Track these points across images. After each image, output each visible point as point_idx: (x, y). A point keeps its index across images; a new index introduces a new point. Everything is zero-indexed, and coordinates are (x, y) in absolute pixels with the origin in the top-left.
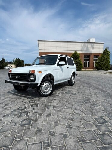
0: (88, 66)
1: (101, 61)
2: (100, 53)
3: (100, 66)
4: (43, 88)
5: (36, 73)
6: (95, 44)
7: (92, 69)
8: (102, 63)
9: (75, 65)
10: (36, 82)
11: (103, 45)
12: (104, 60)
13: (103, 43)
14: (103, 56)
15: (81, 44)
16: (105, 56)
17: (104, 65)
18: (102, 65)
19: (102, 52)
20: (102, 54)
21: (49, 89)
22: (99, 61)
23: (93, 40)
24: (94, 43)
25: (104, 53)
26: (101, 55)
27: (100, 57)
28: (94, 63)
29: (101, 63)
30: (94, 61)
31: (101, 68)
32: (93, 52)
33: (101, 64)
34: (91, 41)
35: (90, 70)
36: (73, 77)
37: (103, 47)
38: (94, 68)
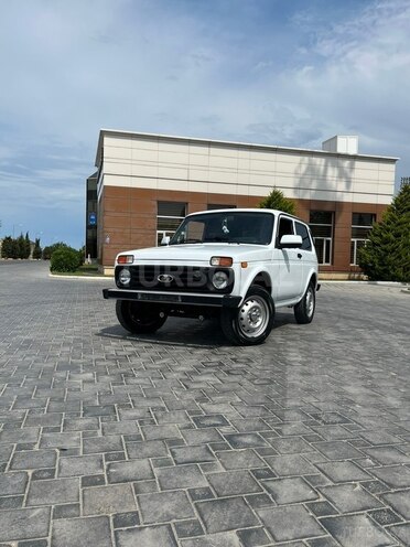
0: (327, 261)
1: (386, 241)
2: (379, 203)
3: (381, 260)
4: (244, 315)
5: (236, 267)
6: (358, 164)
7: (346, 276)
8: (388, 247)
9: (313, 248)
10: (235, 293)
11: (392, 167)
12: (397, 235)
13: (393, 161)
14: (393, 219)
15: (297, 158)
16: (403, 219)
17: (400, 257)
18: (390, 258)
19: (389, 201)
20: (390, 209)
21: (260, 319)
22: (377, 240)
23: (348, 145)
24: (355, 158)
25: (396, 205)
26: (385, 212)
27: (379, 219)
28: (353, 248)
29: (384, 246)
30: (355, 240)
31: (386, 271)
32: (347, 198)
33: (385, 250)
34: (341, 149)
35: (334, 276)
36: (309, 294)
37: (392, 176)
38: (352, 271)
